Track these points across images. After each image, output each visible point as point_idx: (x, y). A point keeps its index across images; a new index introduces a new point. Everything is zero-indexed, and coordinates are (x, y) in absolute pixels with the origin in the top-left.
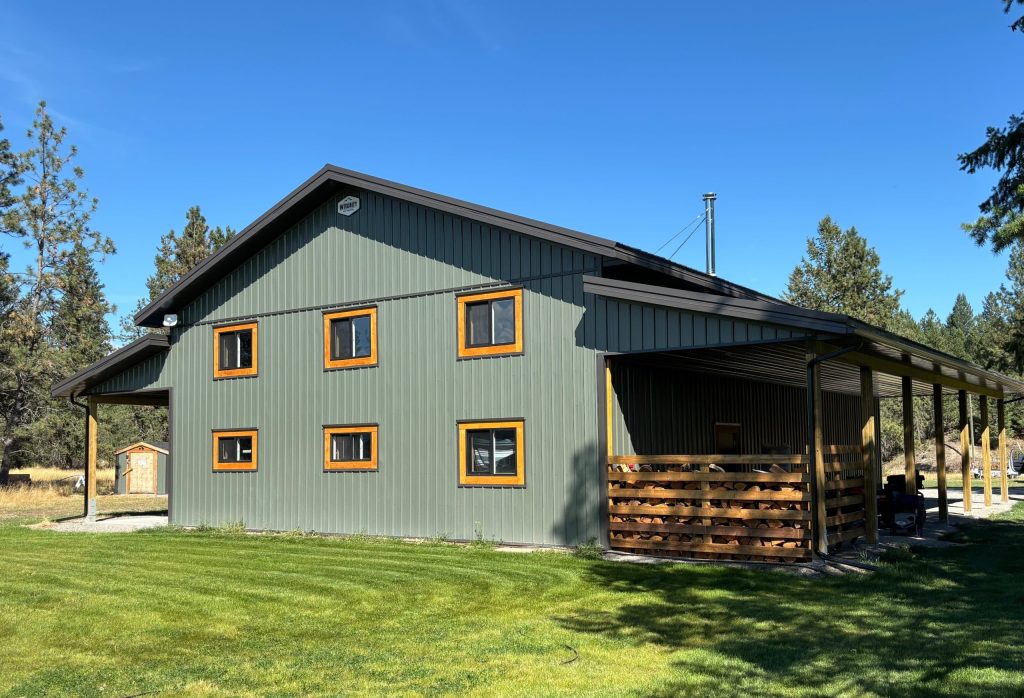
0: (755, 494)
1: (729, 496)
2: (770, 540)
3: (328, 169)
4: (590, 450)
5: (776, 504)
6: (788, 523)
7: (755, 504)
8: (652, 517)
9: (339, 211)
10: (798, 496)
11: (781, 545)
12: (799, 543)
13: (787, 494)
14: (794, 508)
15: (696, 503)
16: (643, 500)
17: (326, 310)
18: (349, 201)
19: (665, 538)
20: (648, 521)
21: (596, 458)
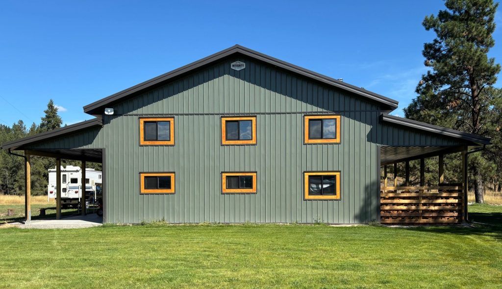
0: (440, 201)
1: (430, 201)
2: (444, 217)
3: (237, 47)
4: (372, 184)
5: (447, 204)
6: (451, 211)
7: (439, 204)
8: (398, 210)
9: (232, 68)
10: (457, 201)
11: (448, 219)
12: (455, 218)
13: (451, 201)
14: (454, 205)
15: (417, 205)
16: (394, 204)
17: (223, 116)
18: (238, 64)
19: (402, 218)
20: (396, 212)
21: (375, 188)
